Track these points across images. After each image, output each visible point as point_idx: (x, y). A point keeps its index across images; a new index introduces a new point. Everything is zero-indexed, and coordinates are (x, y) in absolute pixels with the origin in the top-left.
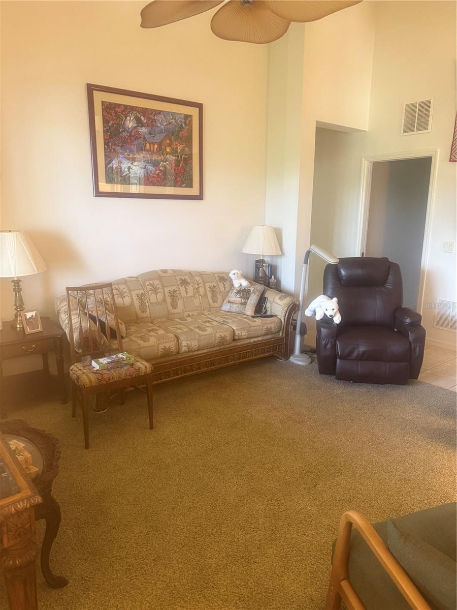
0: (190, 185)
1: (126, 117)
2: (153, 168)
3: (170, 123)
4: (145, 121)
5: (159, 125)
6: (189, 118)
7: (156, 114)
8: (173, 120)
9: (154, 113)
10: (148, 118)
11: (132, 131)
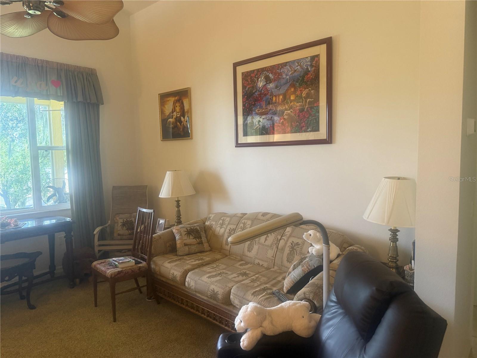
0: (316, 129)
1: (258, 80)
2: (278, 118)
3: (295, 71)
4: (273, 77)
5: (284, 76)
6: (316, 59)
7: (282, 67)
8: (299, 67)
9: (280, 67)
10: (275, 74)
11: (262, 89)
